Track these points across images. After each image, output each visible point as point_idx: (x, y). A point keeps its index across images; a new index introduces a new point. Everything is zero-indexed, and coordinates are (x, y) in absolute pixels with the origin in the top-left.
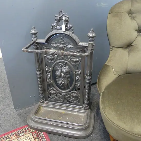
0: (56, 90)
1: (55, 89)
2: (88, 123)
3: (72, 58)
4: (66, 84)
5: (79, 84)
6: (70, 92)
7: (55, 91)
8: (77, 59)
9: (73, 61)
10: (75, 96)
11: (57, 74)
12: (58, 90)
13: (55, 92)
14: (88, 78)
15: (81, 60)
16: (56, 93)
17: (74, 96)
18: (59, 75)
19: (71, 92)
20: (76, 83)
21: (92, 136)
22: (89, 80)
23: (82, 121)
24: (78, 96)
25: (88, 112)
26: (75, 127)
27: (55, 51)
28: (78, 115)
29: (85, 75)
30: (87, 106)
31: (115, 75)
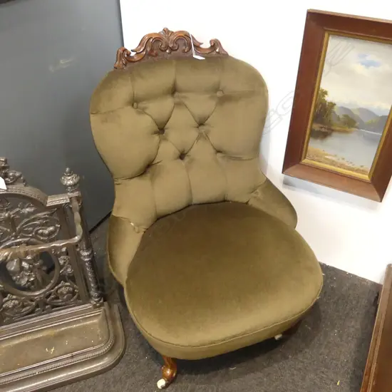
0: (19, 298)
1: (14, 297)
2: (112, 335)
3: (38, 230)
4: (40, 279)
5: (69, 270)
6: (52, 289)
7: (16, 299)
8: (51, 228)
9: (42, 234)
10: (69, 292)
11: (12, 269)
12: (23, 296)
13: (17, 302)
14: (86, 254)
15: (60, 227)
16: (19, 304)
17: (65, 293)
18: (19, 269)
19: (56, 287)
20: (61, 269)
21: (127, 355)
22: (88, 256)
23: (98, 335)
24: (74, 289)
25: (105, 310)
26: (91, 355)
27: (6, 254)
28: (86, 325)
29: (78, 250)
30: (100, 300)
31: (138, 232)
